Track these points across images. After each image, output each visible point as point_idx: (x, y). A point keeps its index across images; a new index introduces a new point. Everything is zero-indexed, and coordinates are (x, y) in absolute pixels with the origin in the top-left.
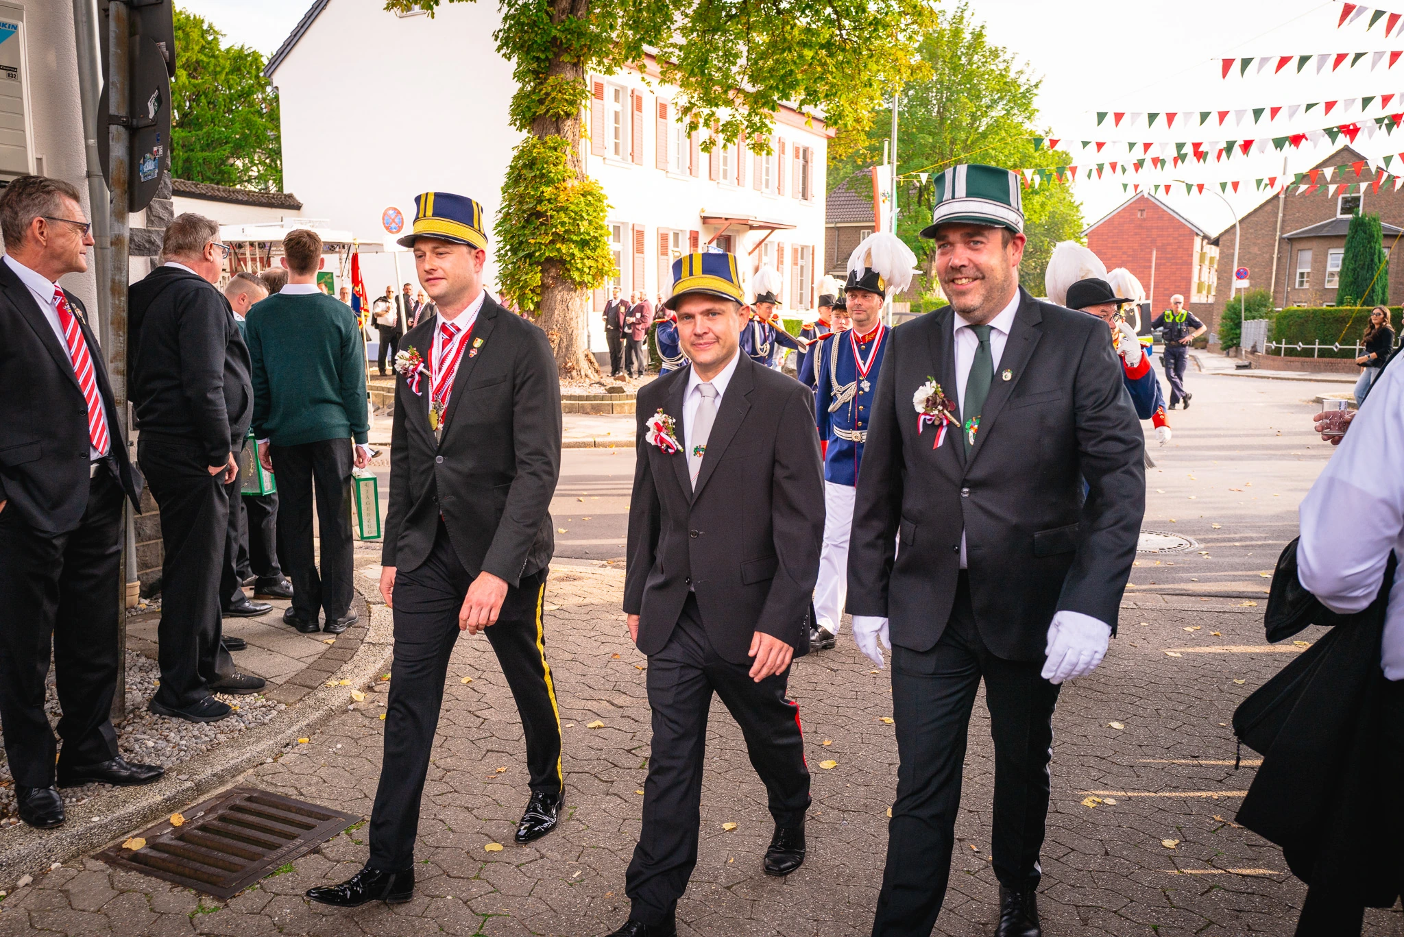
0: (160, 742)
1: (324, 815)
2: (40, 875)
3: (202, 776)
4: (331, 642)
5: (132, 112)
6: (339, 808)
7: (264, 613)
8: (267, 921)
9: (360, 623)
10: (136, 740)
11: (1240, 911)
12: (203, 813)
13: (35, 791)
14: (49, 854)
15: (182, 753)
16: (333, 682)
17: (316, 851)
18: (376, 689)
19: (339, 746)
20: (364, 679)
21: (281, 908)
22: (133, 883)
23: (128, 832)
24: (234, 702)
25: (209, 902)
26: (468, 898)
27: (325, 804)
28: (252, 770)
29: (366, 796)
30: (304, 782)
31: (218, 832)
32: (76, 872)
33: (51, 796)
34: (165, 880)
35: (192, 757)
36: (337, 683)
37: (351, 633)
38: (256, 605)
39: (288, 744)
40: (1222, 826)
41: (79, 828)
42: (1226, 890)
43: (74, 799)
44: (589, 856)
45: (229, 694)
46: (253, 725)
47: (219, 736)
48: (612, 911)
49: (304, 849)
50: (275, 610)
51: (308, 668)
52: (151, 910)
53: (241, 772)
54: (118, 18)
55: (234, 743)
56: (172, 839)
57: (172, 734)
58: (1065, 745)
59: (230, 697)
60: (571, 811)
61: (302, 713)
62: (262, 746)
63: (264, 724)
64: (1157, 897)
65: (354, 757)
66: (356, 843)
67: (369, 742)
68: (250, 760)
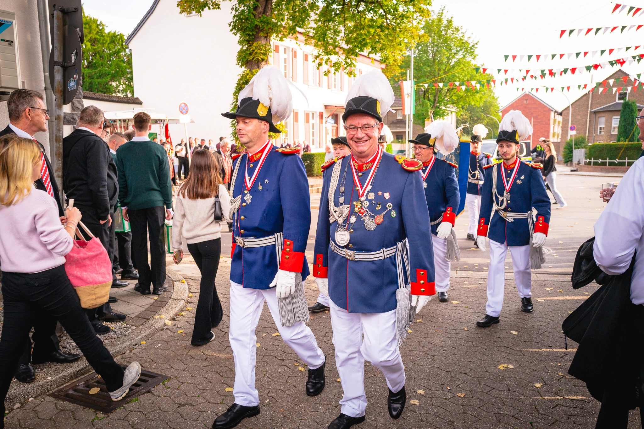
1: (153, 376)
2: (24, 403)
5: (64, 60)
6: (159, 373)
7: (126, 286)
8: (127, 423)
10: (68, 343)
11: (570, 415)
13: (22, 366)
14: (28, 394)
16: (157, 317)
17: (149, 392)
18: (176, 319)
19: (159, 345)
20: (171, 315)
21: (133, 417)
22: (66, 407)
23: (64, 384)
25: (100, 415)
26: (218, 412)
27: (153, 371)
28: (120, 356)
29: (172, 367)
30: (143, 361)
32: (40, 402)
33: (29, 368)
34: (80, 405)
36: (158, 317)
38: (122, 282)
39: (136, 344)
40: (562, 377)
41: (42, 382)
42: (564, 406)
43: (40, 369)
44: (273, 393)
45: (110, 322)
46: (120, 336)
48: (283, 418)
49: (143, 391)
50: (130, 285)
51: (145, 310)
52: (74, 419)
54: (58, 18)
55: (112, 344)
56: (84, 387)
60: (265, 373)
61: (143, 330)
62: (125, 345)
63: (125, 335)
64: (532, 409)
65: (166, 350)
66: (168, 388)
67: (173, 343)
68: (119, 351)
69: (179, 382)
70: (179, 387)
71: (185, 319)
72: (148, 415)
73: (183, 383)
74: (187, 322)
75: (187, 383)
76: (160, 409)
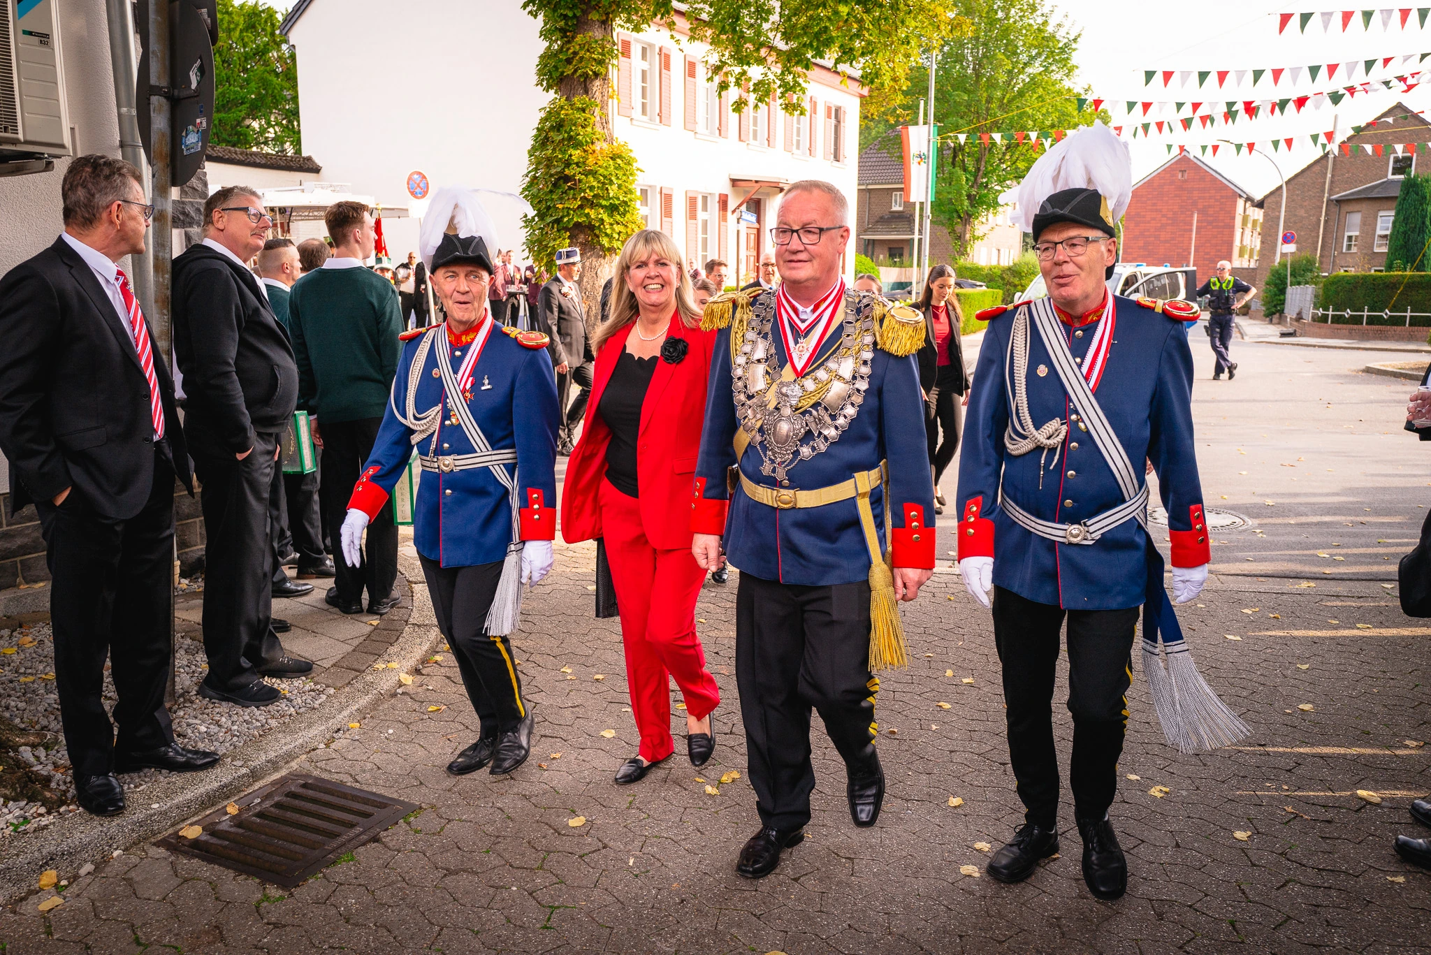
0: (212, 726)
1: (382, 803)
2: (102, 864)
3: (257, 763)
4: (375, 623)
5: (173, 83)
6: (395, 796)
7: (306, 593)
8: (333, 911)
9: (403, 604)
10: (189, 725)
11: (1317, 906)
12: (259, 800)
13: (93, 779)
14: (111, 842)
15: (235, 739)
16: (380, 665)
17: (376, 839)
18: (424, 672)
19: (391, 731)
20: (411, 662)
21: (346, 898)
22: (196, 871)
23: (187, 819)
24: (283, 686)
25: (274, 891)
26: (533, 889)
27: (382, 791)
28: (305, 756)
29: (421, 783)
30: (358, 769)
31: (275, 819)
32: (138, 859)
33: (109, 784)
34: (228, 867)
35: (245, 742)
36: (384, 666)
37: (395, 614)
38: (297, 585)
39: (339, 730)
40: (1295, 818)
41: (140, 815)
42: (1302, 884)
43: (132, 786)
44: (652, 845)
45: (277, 677)
46: (303, 710)
47: (270, 721)
48: (679, 904)
49: (364, 837)
50: (316, 590)
51: (354, 651)
52: (217, 899)
53: (295, 758)
55: (285, 728)
56: (231, 826)
57: (224, 719)
59: (278, 681)
60: (631, 799)
61: (351, 698)
62: (314, 731)
63: (314, 709)
64: (1232, 892)
65: (407, 742)
66: (416, 832)
67: (420, 726)
68: (302, 745)
69: (441, 817)
70: (442, 829)
71: (443, 670)
72: (378, 893)
73: (449, 820)
74: (448, 678)
75: (460, 820)
76: (404, 880)
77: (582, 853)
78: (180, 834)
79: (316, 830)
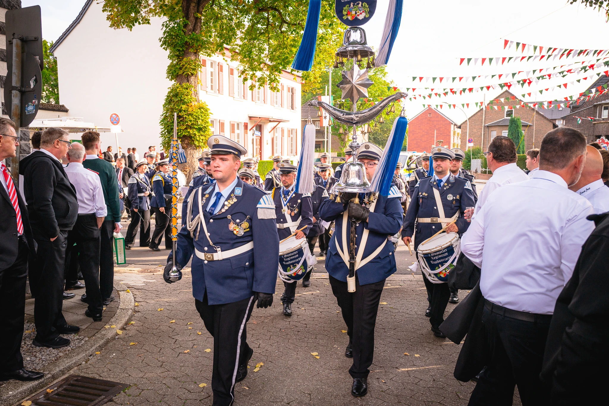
0: (33, 358)
1: (113, 385)
3: (55, 372)
5: (22, 85)
6: (118, 381)
7: (72, 297)
9: (116, 300)
12: (56, 388)
15: (44, 362)
16: (107, 327)
17: (111, 400)
18: (127, 329)
19: (114, 354)
20: (120, 325)
23: (24, 398)
27: (112, 380)
28: (76, 368)
29: (130, 375)
30: (101, 371)
31: (64, 396)
35: (49, 364)
36: (109, 327)
37: (112, 305)
38: (68, 294)
39: (91, 355)
41: (4, 397)
46: (74, 348)
47: (59, 354)
49: (106, 400)
50: (76, 296)
53: (72, 369)
54: (17, 46)
55: (67, 356)
56: (44, 400)
57: (38, 354)
58: (415, 338)
61: (96, 341)
62: (80, 356)
63: (79, 347)
64: (454, 396)
65: (122, 359)
66: (129, 396)
67: (127, 352)
68: (75, 363)
69: (139, 389)
70: (140, 394)
71: (135, 328)
73: (143, 390)
74: (138, 331)
75: (148, 389)
77: (201, 399)
78: (22, 404)
79: (84, 399)
